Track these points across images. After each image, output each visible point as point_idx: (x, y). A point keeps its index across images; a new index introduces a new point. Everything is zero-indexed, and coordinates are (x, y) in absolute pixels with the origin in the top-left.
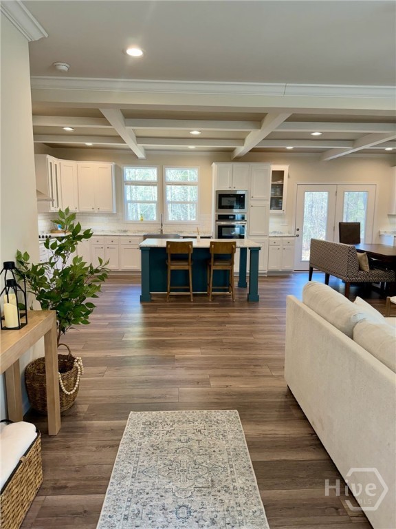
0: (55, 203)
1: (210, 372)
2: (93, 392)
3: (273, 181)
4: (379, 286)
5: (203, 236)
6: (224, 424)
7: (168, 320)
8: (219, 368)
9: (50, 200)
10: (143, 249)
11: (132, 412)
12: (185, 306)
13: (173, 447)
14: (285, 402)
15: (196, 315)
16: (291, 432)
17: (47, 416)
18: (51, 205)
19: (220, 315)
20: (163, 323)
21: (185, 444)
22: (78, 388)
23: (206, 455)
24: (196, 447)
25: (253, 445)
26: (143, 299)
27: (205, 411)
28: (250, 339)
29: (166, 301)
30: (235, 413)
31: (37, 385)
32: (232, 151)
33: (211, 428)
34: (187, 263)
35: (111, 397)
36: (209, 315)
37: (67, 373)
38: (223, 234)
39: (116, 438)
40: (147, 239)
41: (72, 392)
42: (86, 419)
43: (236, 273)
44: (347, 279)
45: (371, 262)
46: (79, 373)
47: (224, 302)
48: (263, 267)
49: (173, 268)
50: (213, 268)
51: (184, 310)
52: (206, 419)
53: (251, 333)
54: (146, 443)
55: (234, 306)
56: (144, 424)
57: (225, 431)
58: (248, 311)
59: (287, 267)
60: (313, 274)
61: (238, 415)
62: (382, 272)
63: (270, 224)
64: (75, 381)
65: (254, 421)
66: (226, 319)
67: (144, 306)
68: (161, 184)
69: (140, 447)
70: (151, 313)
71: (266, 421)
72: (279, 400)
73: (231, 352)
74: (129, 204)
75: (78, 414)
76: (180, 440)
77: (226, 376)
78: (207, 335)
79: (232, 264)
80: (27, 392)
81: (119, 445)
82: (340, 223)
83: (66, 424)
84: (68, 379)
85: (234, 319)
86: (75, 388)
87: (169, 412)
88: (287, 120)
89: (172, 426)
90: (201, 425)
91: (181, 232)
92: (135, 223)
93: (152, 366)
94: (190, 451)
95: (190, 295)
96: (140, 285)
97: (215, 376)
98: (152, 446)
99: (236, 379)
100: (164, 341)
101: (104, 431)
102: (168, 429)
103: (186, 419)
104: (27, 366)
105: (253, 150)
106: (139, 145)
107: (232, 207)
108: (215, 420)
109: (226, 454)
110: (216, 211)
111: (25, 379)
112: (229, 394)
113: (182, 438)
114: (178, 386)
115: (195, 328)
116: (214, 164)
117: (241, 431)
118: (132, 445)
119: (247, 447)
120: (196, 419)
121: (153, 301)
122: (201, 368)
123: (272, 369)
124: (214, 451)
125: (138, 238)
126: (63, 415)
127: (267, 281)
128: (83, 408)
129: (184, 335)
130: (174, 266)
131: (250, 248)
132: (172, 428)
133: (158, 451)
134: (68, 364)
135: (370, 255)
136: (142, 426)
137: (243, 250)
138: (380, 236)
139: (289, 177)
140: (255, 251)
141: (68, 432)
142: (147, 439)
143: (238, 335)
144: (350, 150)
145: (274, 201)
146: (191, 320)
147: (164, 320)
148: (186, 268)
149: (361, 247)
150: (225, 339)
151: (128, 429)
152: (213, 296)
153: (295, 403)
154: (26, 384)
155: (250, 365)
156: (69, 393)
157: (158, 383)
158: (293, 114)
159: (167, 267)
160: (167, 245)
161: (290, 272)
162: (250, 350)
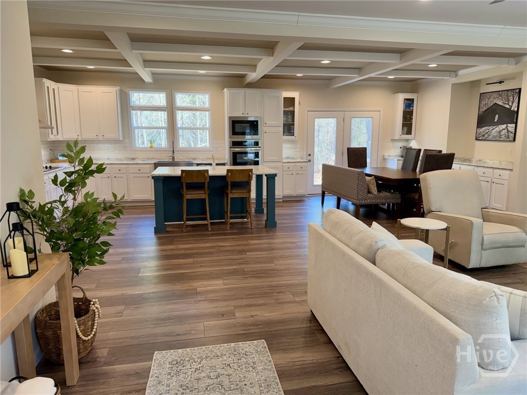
0: (55, 131)
1: (233, 303)
2: (112, 334)
3: (284, 107)
4: (386, 207)
5: (217, 162)
6: (253, 356)
7: (187, 252)
8: (243, 299)
9: (48, 128)
10: (156, 178)
11: (156, 352)
12: (203, 235)
13: (202, 385)
14: (310, 327)
15: (215, 244)
16: (319, 357)
17: (63, 365)
18: (50, 133)
19: (239, 243)
20: (182, 255)
21: (215, 380)
22: (95, 332)
23: (237, 389)
24: (226, 383)
25: (284, 374)
26: (157, 231)
27: (233, 344)
28: (272, 266)
29: (182, 231)
30: (262, 343)
31: (49, 333)
32: (243, 77)
33: (240, 361)
34: (203, 192)
35: (132, 338)
36: (228, 243)
37: (84, 318)
38: (238, 161)
39: (142, 381)
40: (159, 168)
41: (89, 337)
42: (107, 364)
43: (253, 199)
44: (357, 202)
45: (378, 186)
46: (97, 316)
47: (242, 230)
48: (279, 193)
49: (189, 197)
50: (230, 196)
51: (203, 240)
52: (235, 352)
53: (271, 260)
54: (174, 383)
55: (252, 233)
56: (170, 363)
57: (254, 363)
58: (266, 238)
59: (301, 192)
60: (325, 198)
61: (266, 345)
62: (389, 194)
63: (283, 150)
64: (93, 325)
65: (281, 350)
66: (246, 248)
67: (159, 238)
68: (171, 109)
69: (168, 388)
70: (168, 245)
71: (293, 349)
72: (305, 326)
73: (254, 280)
74: (136, 130)
75: (98, 359)
76: (209, 377)
77: (250, 306)
78: (228, 265)
79: (249, 191)
80: (39, 341)
81: (145, 389)
82: (348, 148)
83: (85, 372)
84: (84, 324)
85: (254, 247)
86: (93, 333)
87: (196, 348)
88: (300, 48)
89: (200, 363)
90: (230, 359)
91: (194, 159)
92: (144, 150)
93: (174, 301)
94: (220, 387)
95: (207, 225)
96: (154, 215)
97: (241, 307)
98: (181, 386)
99: (260, 308)
100: (184, 273)
101: (128, 375)
102: (196, 367)
103: (214, 354)
104: (37, 313)
105: (265, 77)
106: (146, 69)
107: (244, 134)
108: (243, 352)
109: (257, 386)
110: (230, 138)
111: (36, 328)
112: (254, 324)
113: (212, 374)
114: (203, 320)
115: (215, 258)
116: (225, 89)
117: (270, 361)
118: (161, 388)
119: (277, 377)
120: (224, 353)
121: (168, 232)
122: (225, 300)
123: (294, 294)
124: (245, 385)
125: (149, 166)
126: (81, 363)
127: (282, 206)
128: (102, 353)
129: (205, 267)
130: (190, 195)
131: (266, 175)
132: (200, 366)
133: (188, 391)
134: (83, 307)
135: (377, 178)
136: (168, 366)
137: (259, 177)
138: (384, 159)
139: (299, 104)
140: (271, 178)
141: (88, 380)
142: (174, 379)
143: (259, 263)
144: (356, 78)
145: (286, 127)
146: (211, 250)
147: (183, 252)
148: (203, 196)
149: (368, 170)
150: (247, 268)
151: (154, 370)
152: (231, 223)
153: (319, 328)
154: (37, 333)
155: (274, 293)
156: (87, 339)
157: (181, 319)
158: (305, 43)
159: (182, 196)
160: (182, 174)
161: (304, 196)
162: (272, 277)
